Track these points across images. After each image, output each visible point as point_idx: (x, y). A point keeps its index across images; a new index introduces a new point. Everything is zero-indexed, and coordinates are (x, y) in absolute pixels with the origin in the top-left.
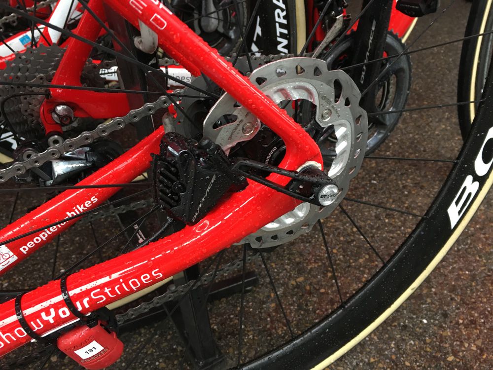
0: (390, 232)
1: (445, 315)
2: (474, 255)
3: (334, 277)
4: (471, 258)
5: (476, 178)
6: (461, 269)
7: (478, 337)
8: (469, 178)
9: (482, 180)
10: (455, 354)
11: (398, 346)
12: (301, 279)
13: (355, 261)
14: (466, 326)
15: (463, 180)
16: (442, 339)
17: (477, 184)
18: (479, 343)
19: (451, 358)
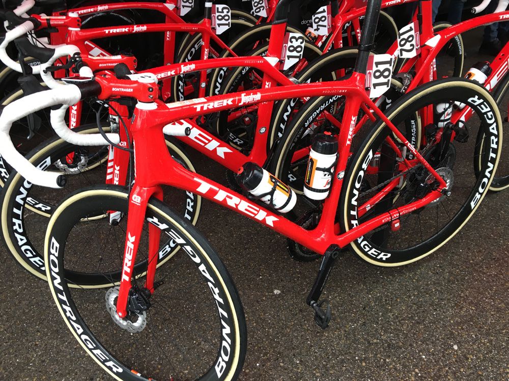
0: (444, 219)
1: (469, 249)
2: (481, 229)
3: (421, 236)
4: (480, 229)
5: (480, 193)
6: (475, 234)
7: (482, 256)
8: (477, 193)
9: (481, 194)
10: (473, 260)
11: (450, 258)
12: (407, 236)
13: (430, 230)
14: (477, 252)
15: (475, 194)
16: (468, 256)
17: (480, 195)
18: (482, 257)
19: (471, 262)
